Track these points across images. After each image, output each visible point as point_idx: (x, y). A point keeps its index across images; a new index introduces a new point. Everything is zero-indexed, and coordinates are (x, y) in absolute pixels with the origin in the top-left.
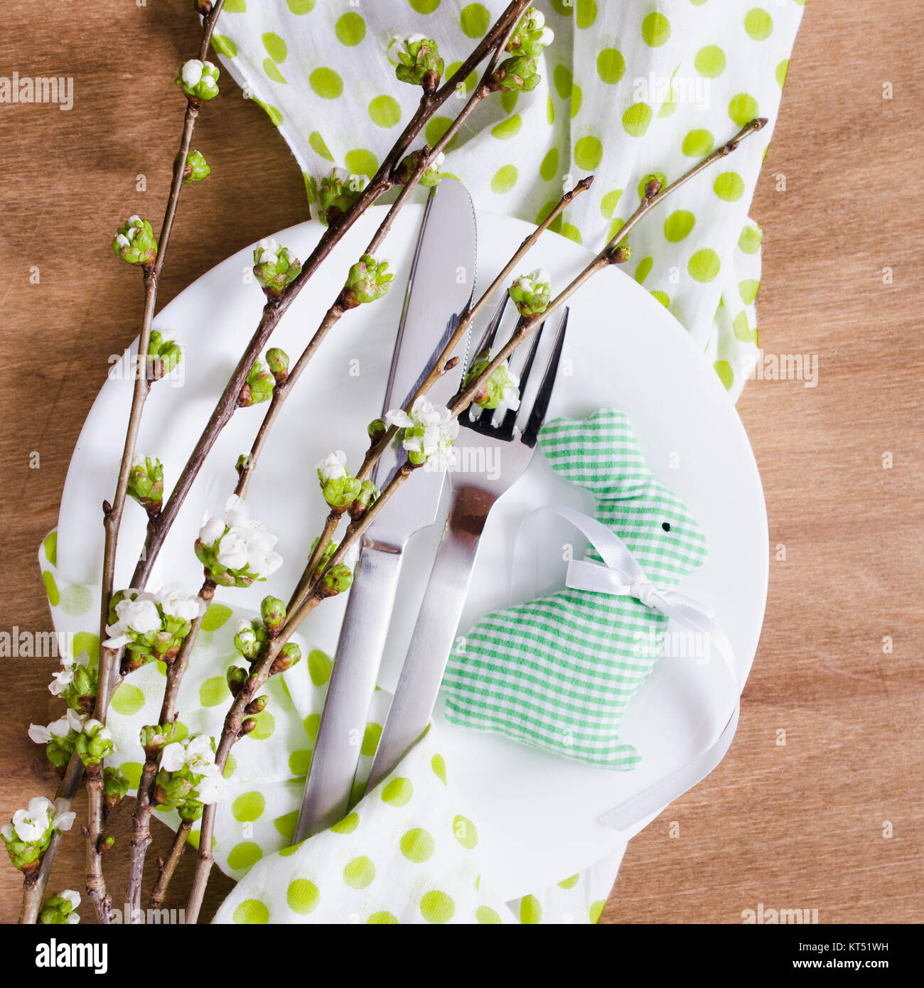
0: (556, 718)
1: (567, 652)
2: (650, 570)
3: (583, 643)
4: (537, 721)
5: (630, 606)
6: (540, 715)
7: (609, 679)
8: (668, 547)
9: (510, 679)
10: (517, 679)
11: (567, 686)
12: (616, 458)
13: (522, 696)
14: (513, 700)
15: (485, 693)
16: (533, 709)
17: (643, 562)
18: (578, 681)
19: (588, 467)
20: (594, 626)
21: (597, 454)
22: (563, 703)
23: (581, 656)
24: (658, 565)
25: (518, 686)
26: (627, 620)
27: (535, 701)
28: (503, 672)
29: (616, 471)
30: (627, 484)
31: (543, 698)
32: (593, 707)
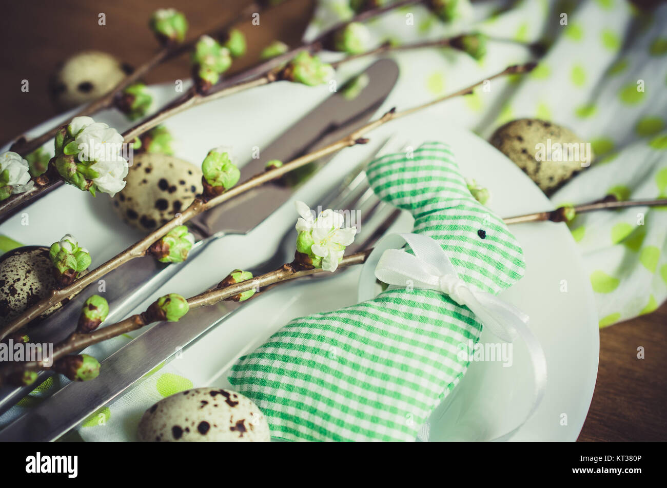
0: (346, 412)
1: (365, 341)
2: (461, 270)
3: (384, 333)
4: (326, 414)
5: (439, 302)
6: (329, 407)
7: (407, 371)
8: (483, 251)
9: (303, 369)
10: (310, 369)
11: (361, 376)
12: (436, 173)
13: (313, 387)
14: (303, 392)
15: (276, 385)
16: (323, 401)
17: (455, 261)
18: (373, 371)
19: (408, 182)
20: (399, 319)
21: (418, 170)
22: (355, 395)
23: (379, 346)
24: (470, 266)
25: (310, 376)
26: (433, 315)
27: (326, 393)
28: (296, 363)
29: (434, 184)
30: (444, 195)
31: (335, 389)
32: (387, 400)
